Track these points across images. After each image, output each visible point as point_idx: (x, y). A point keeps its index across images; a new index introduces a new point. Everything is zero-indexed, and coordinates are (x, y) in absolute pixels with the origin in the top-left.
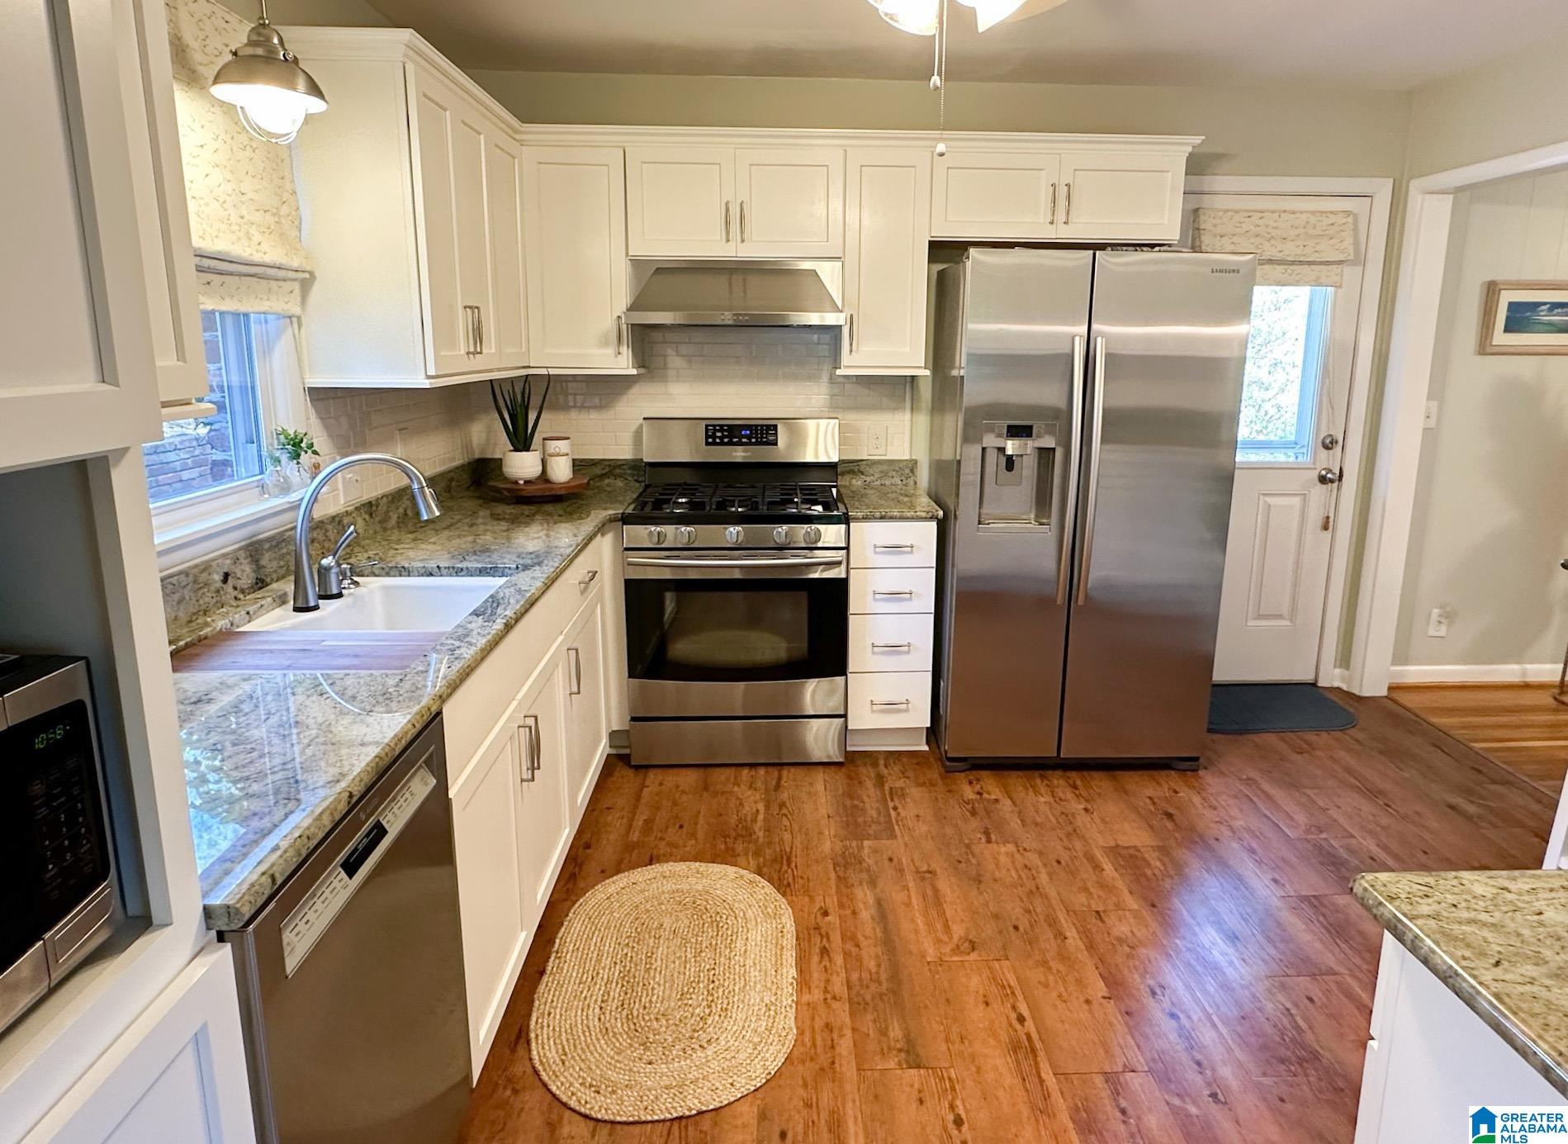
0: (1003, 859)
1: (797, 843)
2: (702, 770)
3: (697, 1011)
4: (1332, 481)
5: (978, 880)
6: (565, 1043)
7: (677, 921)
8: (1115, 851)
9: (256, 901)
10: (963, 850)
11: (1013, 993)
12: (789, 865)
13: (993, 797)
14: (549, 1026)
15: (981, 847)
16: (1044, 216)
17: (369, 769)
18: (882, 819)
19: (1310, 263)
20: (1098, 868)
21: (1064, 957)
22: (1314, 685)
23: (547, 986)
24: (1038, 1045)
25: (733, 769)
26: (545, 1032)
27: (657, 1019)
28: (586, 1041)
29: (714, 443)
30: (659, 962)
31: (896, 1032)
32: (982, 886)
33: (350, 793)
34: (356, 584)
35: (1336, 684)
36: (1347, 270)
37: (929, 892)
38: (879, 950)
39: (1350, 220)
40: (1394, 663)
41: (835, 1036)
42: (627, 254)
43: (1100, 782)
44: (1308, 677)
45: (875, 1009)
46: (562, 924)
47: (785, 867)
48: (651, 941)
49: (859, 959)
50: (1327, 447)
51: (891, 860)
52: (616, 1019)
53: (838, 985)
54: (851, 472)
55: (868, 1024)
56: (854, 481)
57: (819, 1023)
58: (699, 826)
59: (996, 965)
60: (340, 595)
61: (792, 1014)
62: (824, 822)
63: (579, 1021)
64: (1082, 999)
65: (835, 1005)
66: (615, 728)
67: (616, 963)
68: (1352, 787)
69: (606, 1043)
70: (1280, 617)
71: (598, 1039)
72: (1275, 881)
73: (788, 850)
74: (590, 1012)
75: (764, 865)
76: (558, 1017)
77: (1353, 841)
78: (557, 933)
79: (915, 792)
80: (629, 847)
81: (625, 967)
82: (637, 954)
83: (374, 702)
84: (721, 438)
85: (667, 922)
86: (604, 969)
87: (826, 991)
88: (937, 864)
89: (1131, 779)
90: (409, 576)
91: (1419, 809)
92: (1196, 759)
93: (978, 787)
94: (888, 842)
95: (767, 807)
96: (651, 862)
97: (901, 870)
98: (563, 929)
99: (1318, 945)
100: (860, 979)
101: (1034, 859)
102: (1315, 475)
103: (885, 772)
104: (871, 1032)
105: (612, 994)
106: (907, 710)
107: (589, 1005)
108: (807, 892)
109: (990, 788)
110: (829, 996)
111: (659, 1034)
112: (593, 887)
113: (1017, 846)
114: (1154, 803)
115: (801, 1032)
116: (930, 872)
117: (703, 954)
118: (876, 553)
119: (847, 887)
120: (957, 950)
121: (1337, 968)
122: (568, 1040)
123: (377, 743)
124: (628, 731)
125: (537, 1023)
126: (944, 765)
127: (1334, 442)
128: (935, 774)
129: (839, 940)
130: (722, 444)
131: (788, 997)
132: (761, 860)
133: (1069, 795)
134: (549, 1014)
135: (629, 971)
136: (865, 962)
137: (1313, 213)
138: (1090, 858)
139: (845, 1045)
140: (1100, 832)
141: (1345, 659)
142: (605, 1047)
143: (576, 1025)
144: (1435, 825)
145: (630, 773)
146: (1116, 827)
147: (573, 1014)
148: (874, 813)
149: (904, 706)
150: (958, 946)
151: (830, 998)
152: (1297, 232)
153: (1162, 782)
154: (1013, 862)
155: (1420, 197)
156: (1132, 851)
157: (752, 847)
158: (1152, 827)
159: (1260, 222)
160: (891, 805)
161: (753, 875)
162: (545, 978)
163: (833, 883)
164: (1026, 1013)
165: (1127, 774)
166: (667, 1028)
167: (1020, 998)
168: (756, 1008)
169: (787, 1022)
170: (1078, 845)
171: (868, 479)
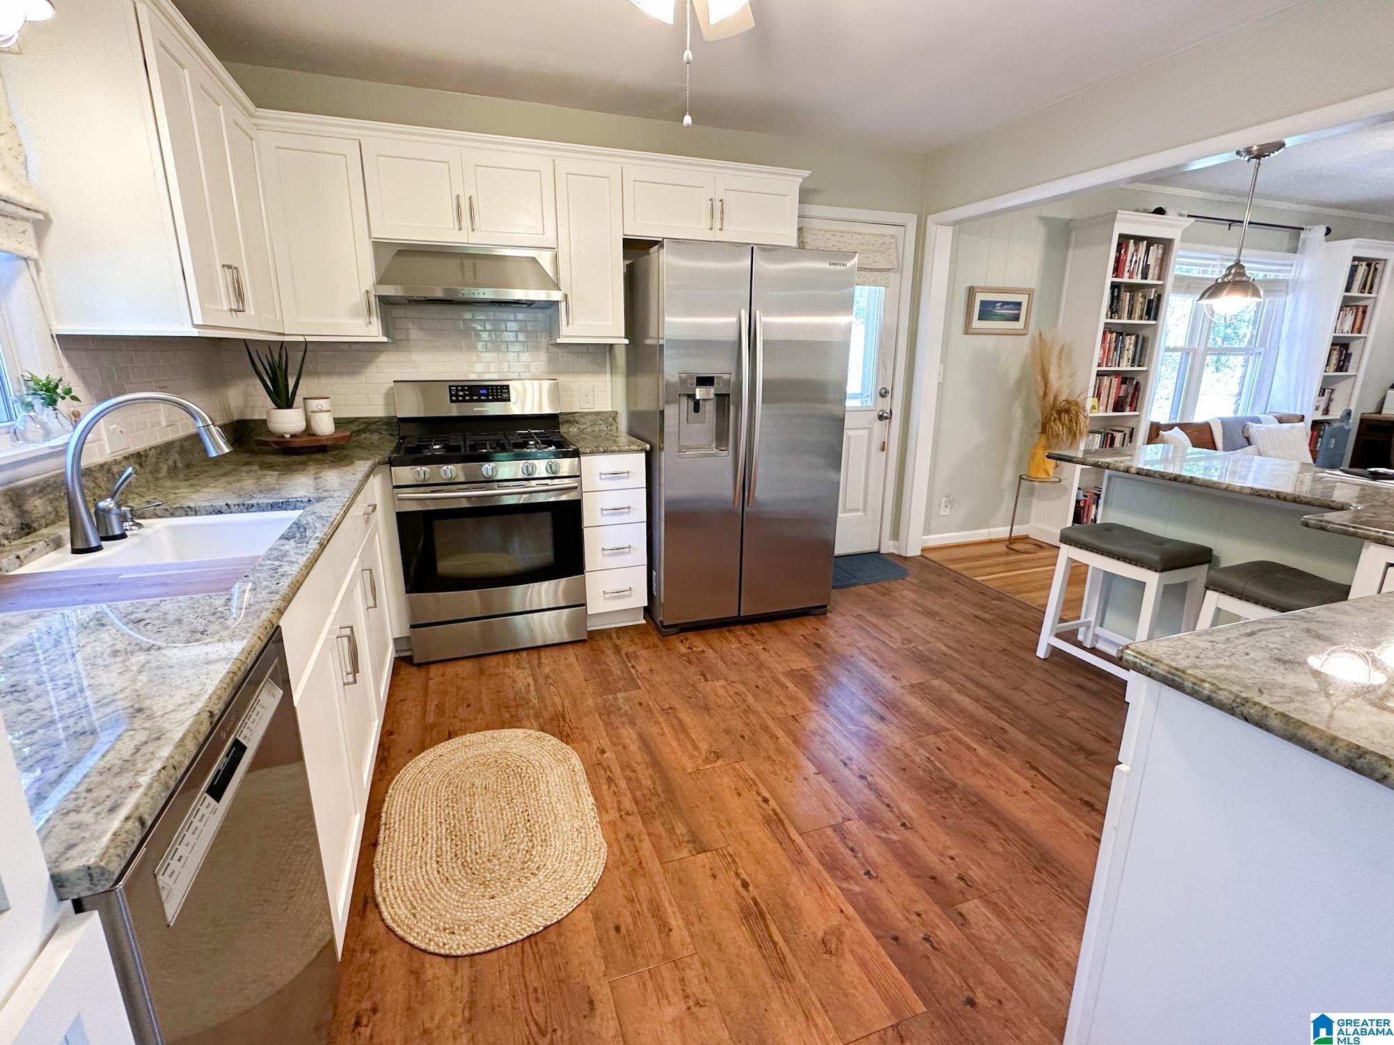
0: (720, 691)
1: (567, 703)
2: (474, 660)
3: (522, 846)
4: (886, 418)
5: (707, 708)
6: (412, 899)
7: (486, 779)
8: (791, 674)
9: (125, 853)
10: (690, 689)
11: (755, 784)
12: (564, 721)
13: (700, 649)
14: (393, 888)
15: (702, 684)
16: (705, 223)
17: (225, 686)
18: (627, 677)
19: (871, 270)
20: (783, 686)
21: (780, 751)
22: (878, 552)
23: (383, 854)
24: (783, 816)
25: (500, 656)
26: (391, 893)
27: (489, 860)
28: (430, 893)
29: (457, 401)
30: (479, 815)
31: (681, 829)
32: (712, 712)
33: (211, 712)
34: (140, 525)
35: (891, 551)
36: (892, 275)
37: (675, 722)
38: (650, 771)
39: (893, 241)
40: (924, 535)
41: (637, 842)
42: (370, 237)
43: (767, 629)
44: (874, 548)
45: (660, 815)
46: (384, 800)
47: (562, 723)
48: (468, 798)
49: (638, 780)
50: (882, 396)
51: (641, 704)
52: (453, 868)
53: (628, 804)
54: (568, 422)
55: (658, 826)
56: (571, 429)
57: (621, 836)
58: (484, 702)
59: (737, 765)
60: (123, 536)
61: (599, 832)
62: (584, 684)
63: (420, 878)
64: (801, 778)
65: (630, 819)
66: (397, 636)
67: (441, 823)
68: (919, 612)
69: (449, 890)
70: (857, 510)
71: (441, 889)
72: (894, 677)
73: (561, 709)
74: (429, 868)
75: (545, 723)
76: (400, 878)
77: (931, 645)
78: (381, 808)
79: (644, 653)
80: (427, 729)
81: (450, 824)
82: (458, 812)
83: (205, 622)
84: (465, 395)
85: (477, 782)
86: (431, 829)
87: (620, 810)
88: (675, 702)
89: (787, 625)
90: (196, 515)
91: (961, 620)
92: (825, 606)
93: (687, 644)
94: (635, 692)
95: (535, 680)
96: (450, 737)
97: (650, 711)
98: (386, 804)
99: (932, 713)
100: (643, 795)
101: (741, 688)
102: (875, 415)
103: (618, 642)
104: (663, 834)
105: (444, 849)
106: (630, 596)
107: (426, 863)
108: (584, 739)
109: (696, 644)
110: (623, 813)
111: (494, 872)
112: (405, 765)
113: (726, 680)
114: (806, 638)
115: (610, 846)
116: (671, 708)
117: (515, 801)
118: (601, 479)
119: (613, 729)
120: (706, 761)
121: (948, 726)
122: (413, 895)
123: (225, 660)
124: (408, 638)
125: (381, 887)
126: (660, 632)
127: (887, 392)
128: (654, 638)
129: (619, 769)
130: (464, 401)
131: (592, 818)
132: (541, 720)
133: (750, 641)
134: (391, 878)
135: (454, 827)
136: (644, 782)
137: (872, 235)
138: (777, 681)
139: (646, 846)
140: (778, 663)
141: (895, 535)
142: (449, 893)
143: (419, 882)
144: (972, 629)
145: (414, 670)
146: (787, 658)
147: (413, 873)
148: (619, 672)
149: (628, 593)
150: (707, 758)
151: (624, 815)
152: (863, 248)
153: (807, 624)
154: (727, 691)
155: (934, 227)
156: (802, 672)
157: (531, 712)
158: (809, 654)
159: (841, 239)
160: (630, 665)
161: (538, 733)
162: (380, 848)
163: (602, 728)
164: (767, 795)
165: (782, 622)
166: (500, 865)
167: (760, 785)
168: (570, 834)
169: (598, 840)
170: (766, 674)
171: (582, 427)
